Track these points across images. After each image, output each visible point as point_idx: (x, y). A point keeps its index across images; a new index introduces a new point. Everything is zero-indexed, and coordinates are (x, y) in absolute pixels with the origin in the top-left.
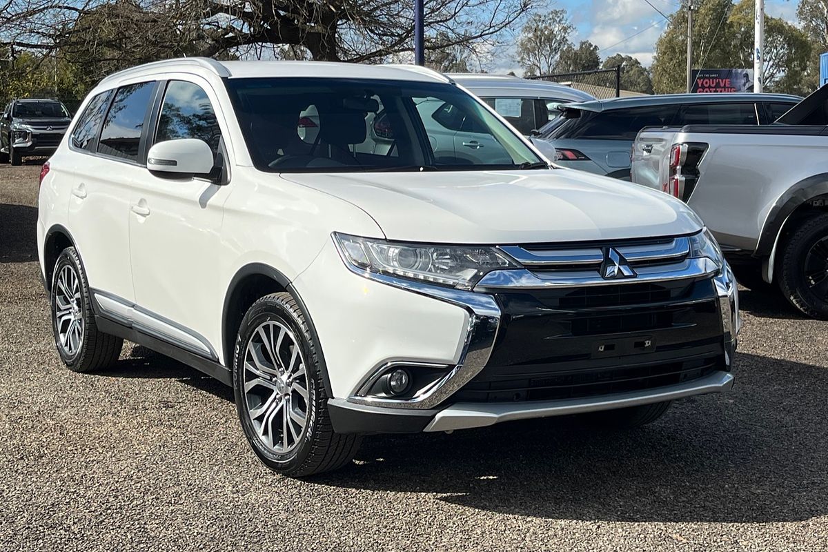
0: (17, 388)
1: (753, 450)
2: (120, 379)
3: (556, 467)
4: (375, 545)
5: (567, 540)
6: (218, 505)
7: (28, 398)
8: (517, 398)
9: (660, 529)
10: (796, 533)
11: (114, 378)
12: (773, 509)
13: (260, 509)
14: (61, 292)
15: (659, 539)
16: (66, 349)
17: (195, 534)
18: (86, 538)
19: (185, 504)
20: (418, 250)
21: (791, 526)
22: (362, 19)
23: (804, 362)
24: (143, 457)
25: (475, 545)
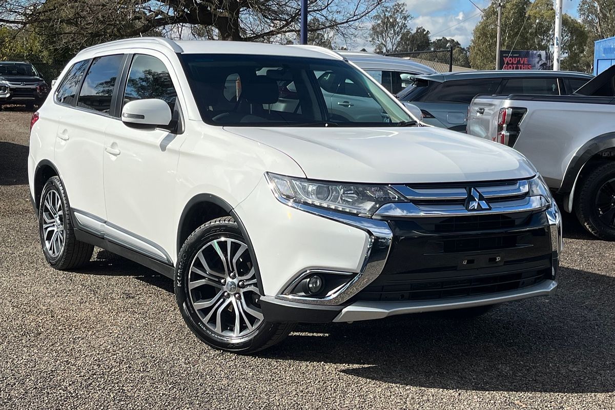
0: (15, 281)
1: (567, 338)
2: (92, 276)
3: (423, 348)
4: (296, 405)
5: (437, 404)
6: (176, 373)
7: (24, 289)
8: (402, 298)
9: (505, 397)
10: (605, 401)
11: (87, 275)
12: (587, 383)
13: (208, 377)
14: (47, 210)
15: (505, 404)
16: (51, 252)
17: (161, 395)
18: (79, 396)
19: (151, 372)
20: (330, 187)
21: (601, 396)
22: (259, 7)
23: (597, 272)
24: (116, 335)
25: (369, 407)
